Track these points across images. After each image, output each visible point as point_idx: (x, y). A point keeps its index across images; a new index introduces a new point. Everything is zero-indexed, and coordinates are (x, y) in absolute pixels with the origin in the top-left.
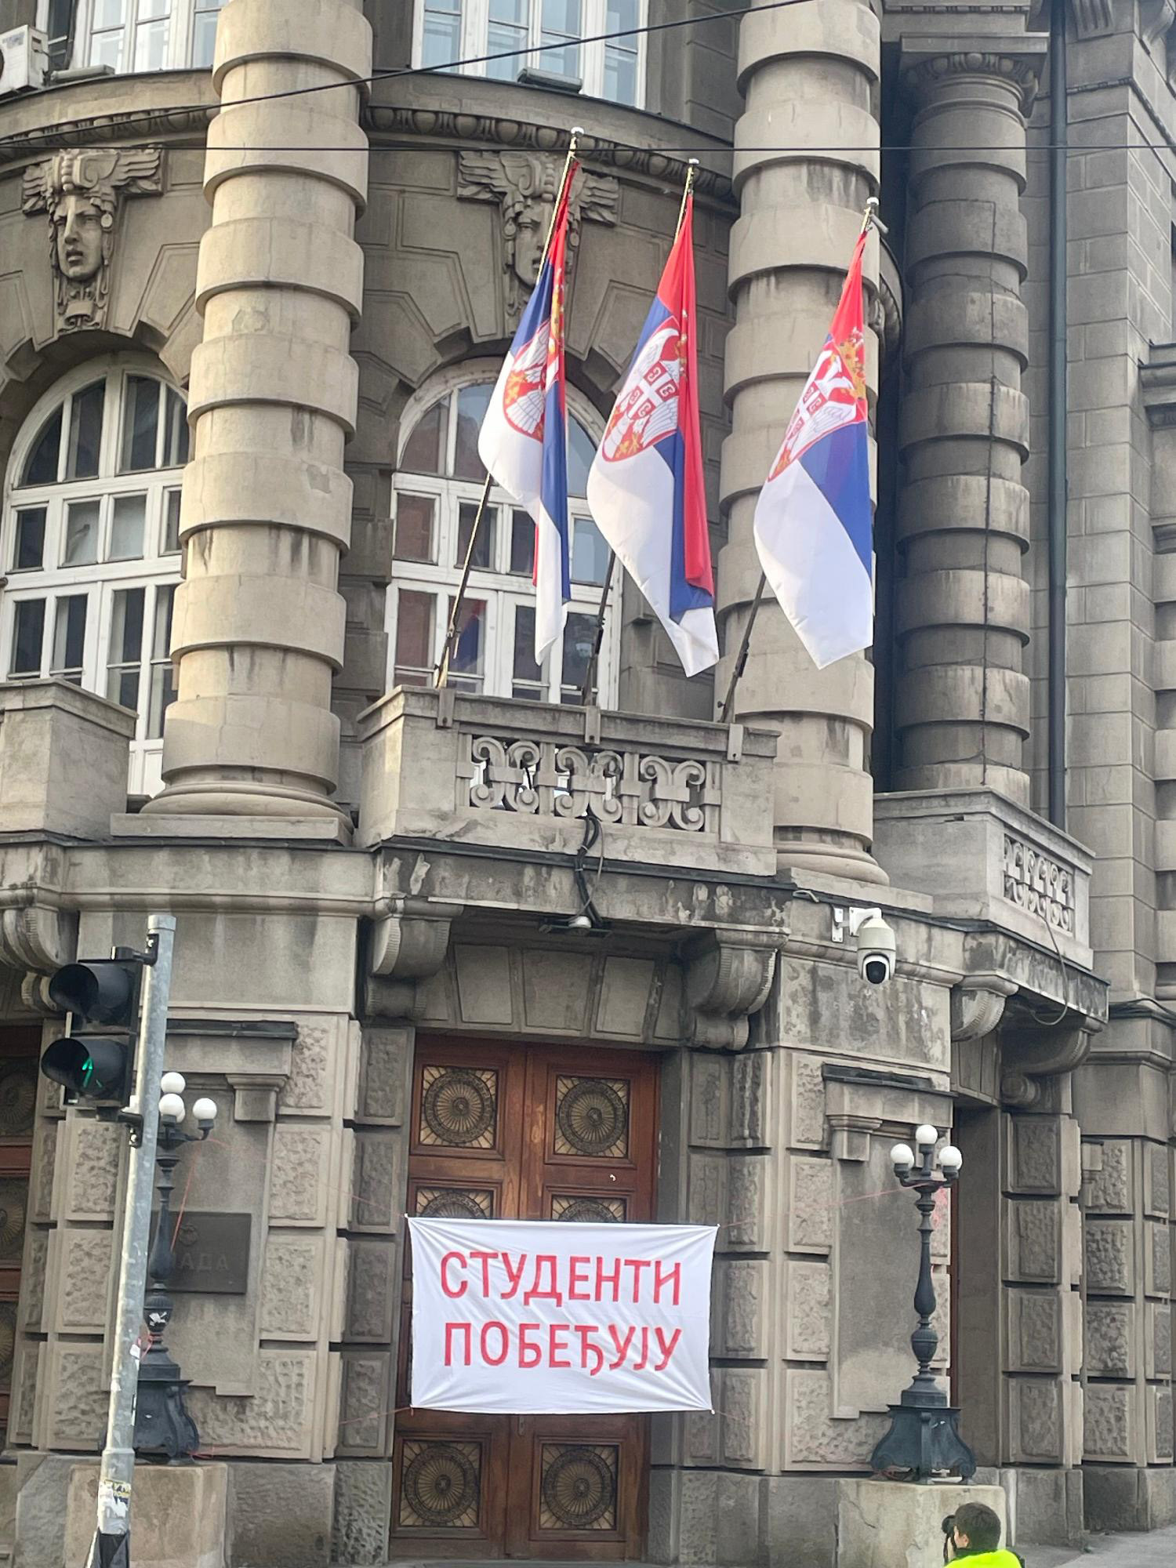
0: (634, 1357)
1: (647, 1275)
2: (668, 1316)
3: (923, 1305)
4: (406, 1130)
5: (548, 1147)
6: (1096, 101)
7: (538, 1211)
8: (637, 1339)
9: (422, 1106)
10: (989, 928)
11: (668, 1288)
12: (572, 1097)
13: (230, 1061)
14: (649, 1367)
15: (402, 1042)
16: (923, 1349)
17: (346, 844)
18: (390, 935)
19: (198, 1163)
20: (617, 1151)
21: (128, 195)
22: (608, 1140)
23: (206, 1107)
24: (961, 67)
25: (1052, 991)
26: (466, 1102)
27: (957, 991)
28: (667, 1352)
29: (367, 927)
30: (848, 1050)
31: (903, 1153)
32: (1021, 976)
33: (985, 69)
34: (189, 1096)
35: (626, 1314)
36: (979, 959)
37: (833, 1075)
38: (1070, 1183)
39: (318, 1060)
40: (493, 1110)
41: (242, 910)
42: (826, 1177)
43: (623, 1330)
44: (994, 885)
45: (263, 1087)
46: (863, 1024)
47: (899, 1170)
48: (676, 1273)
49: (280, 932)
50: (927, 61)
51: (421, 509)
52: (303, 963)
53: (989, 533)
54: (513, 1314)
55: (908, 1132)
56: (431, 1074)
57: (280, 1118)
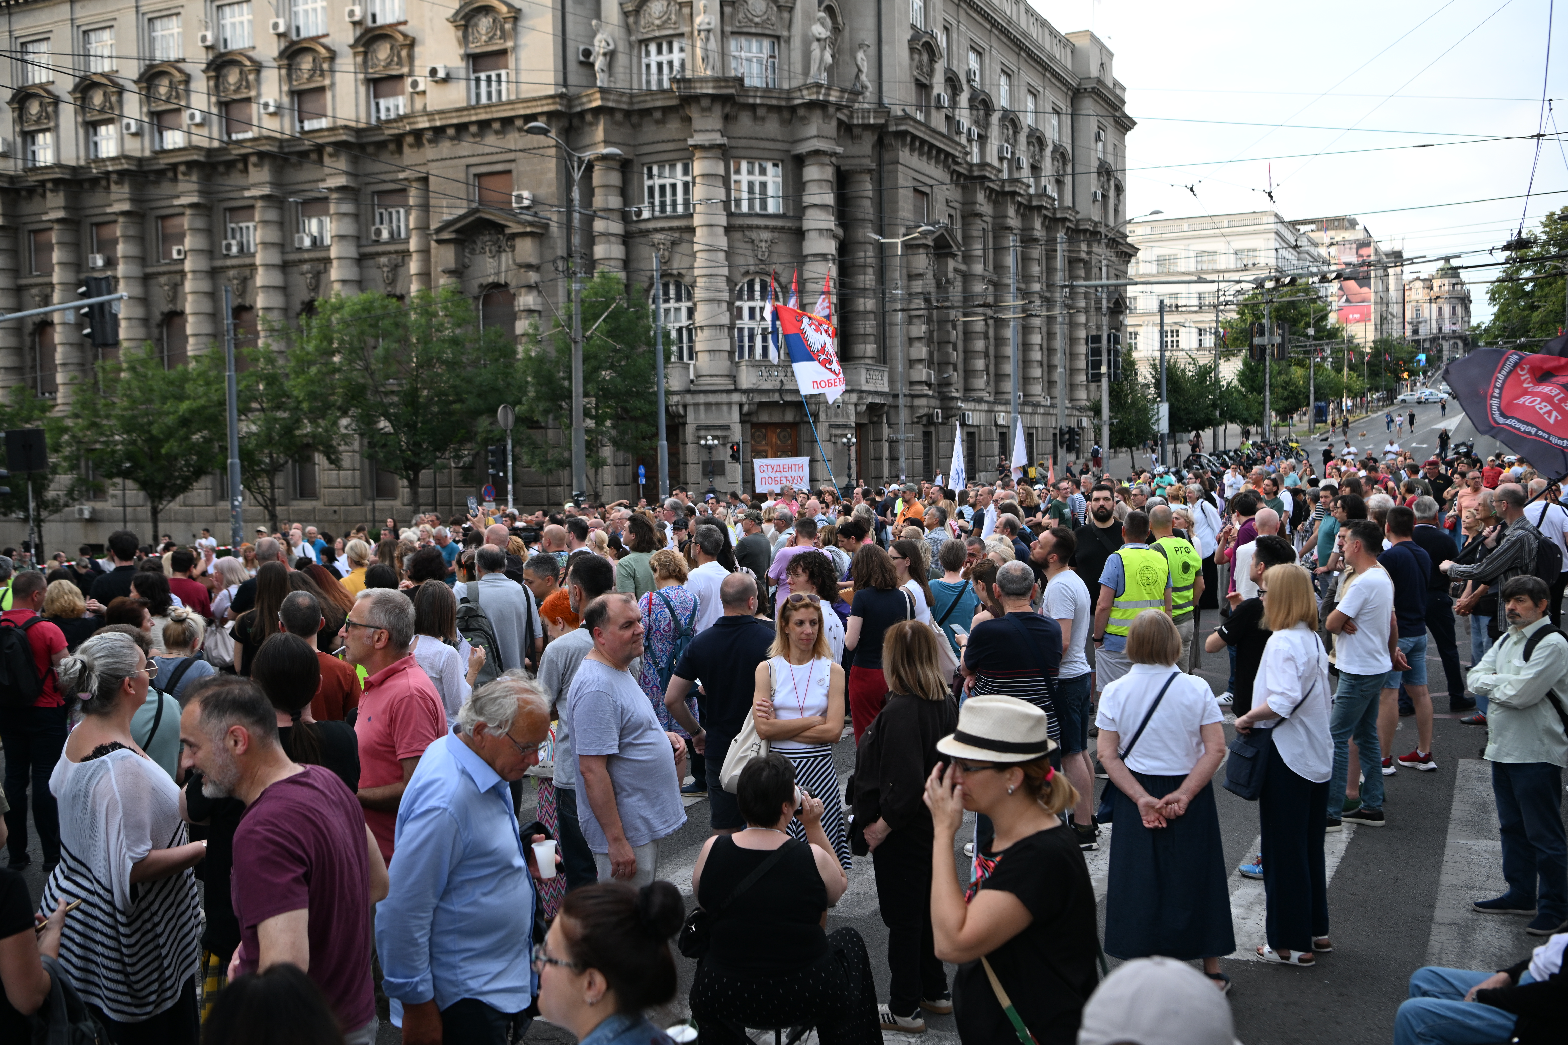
3: (849, 468)
6: (890, 167)
7: (775, 456)
9: (752, 436)
10: (862, 392)
15: (748, 426)
16: (849, 476)
17: (736, 390)
18: (746, 408)
19: (714, 451)
21: (673, 243)
24: (855, 172)
25: (878, 400)
27: (856, 405)
29: (741, 405)
30: (835, 421)
32: (870, 400)
33: (861, 172)
35: (794, 474)
36: (860, 398)
37: (831, 426)
38: (885, 437)
40: (765, 437)
41: (718, 404)
42: (830, 445)
44: (863, 381)
46: (836, 415)
49: (725, 408)
50: (847, 171)
51: (740, 309)
52: (730, 413)
53: (865, 289)
54: (773, 475)
55: (845, 436)
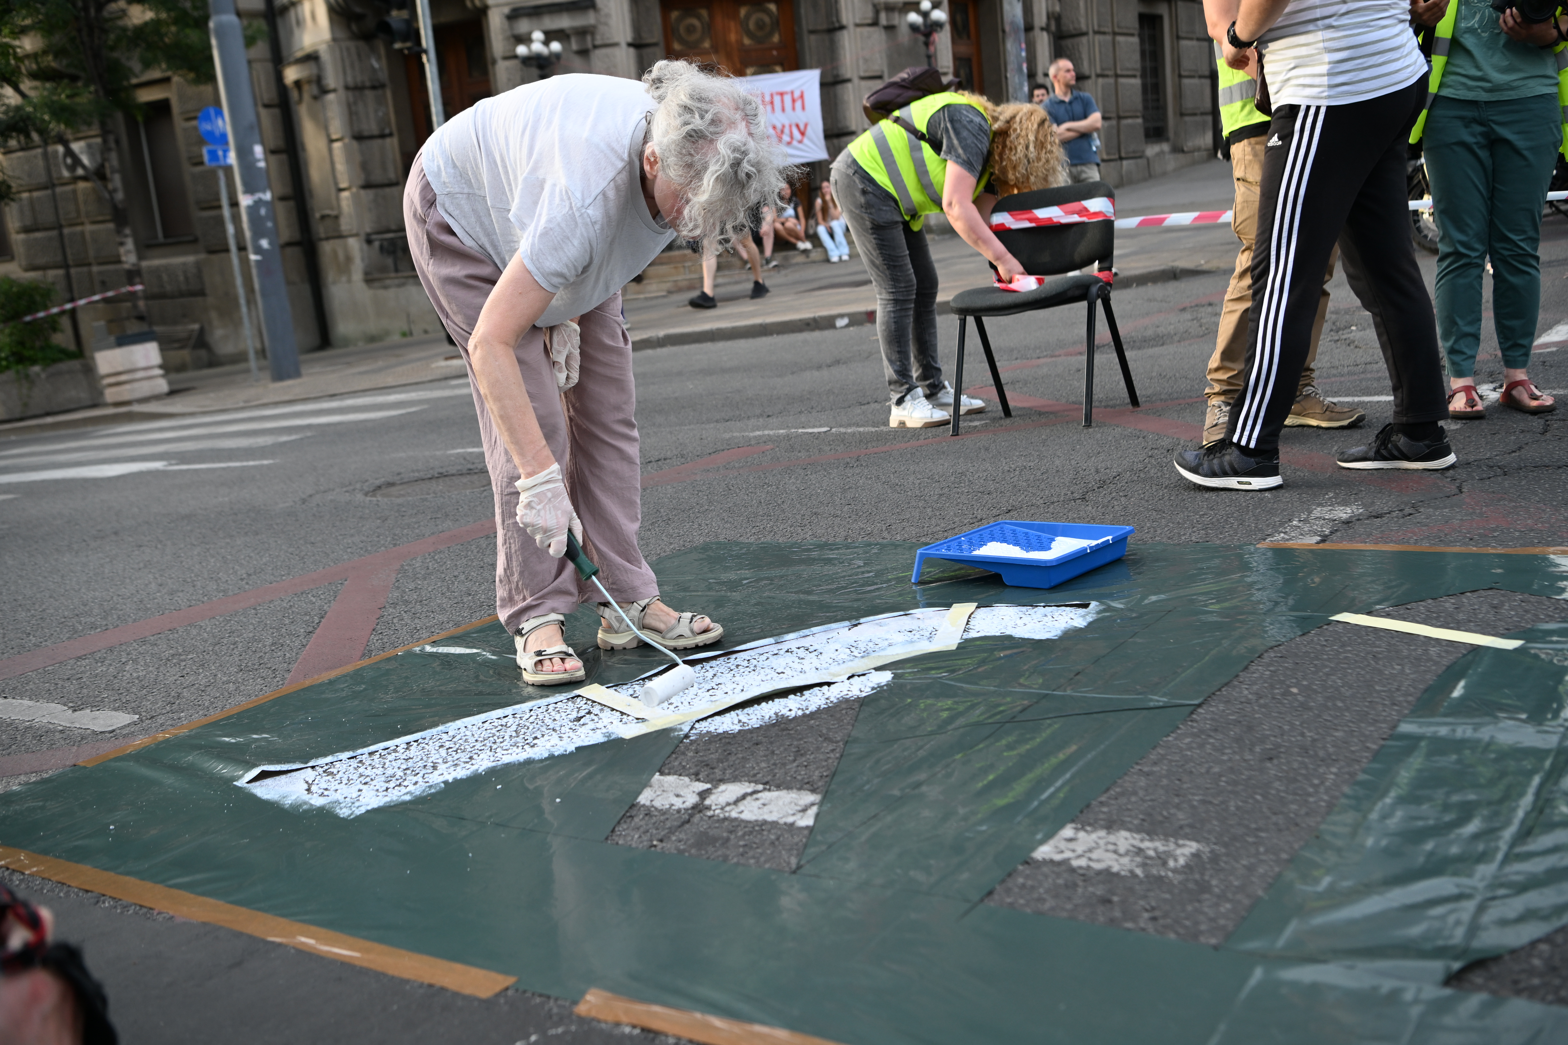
0: (786, 138)
1: (788, 99)
2: (800, 117)
4: (662, 44)
5: (740, 42)
8: (787, 130)
11: (798, 104)
12: (748, 16)
13: (564, 22)
14: (795, 143)
20: (776, 38)
22: (771, 34)
23: (556, 46)
26: (693, 26)
28: (803, 134)
31: (914, 17)
34: (546, 43)
39: (608, 16)
43: (779, 126)
45: (583, 32)
47: (914, 28)
48: (802, 96)
56: (675, 15)
57: (595, 47)
